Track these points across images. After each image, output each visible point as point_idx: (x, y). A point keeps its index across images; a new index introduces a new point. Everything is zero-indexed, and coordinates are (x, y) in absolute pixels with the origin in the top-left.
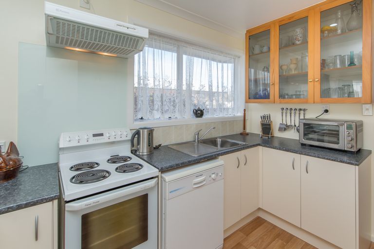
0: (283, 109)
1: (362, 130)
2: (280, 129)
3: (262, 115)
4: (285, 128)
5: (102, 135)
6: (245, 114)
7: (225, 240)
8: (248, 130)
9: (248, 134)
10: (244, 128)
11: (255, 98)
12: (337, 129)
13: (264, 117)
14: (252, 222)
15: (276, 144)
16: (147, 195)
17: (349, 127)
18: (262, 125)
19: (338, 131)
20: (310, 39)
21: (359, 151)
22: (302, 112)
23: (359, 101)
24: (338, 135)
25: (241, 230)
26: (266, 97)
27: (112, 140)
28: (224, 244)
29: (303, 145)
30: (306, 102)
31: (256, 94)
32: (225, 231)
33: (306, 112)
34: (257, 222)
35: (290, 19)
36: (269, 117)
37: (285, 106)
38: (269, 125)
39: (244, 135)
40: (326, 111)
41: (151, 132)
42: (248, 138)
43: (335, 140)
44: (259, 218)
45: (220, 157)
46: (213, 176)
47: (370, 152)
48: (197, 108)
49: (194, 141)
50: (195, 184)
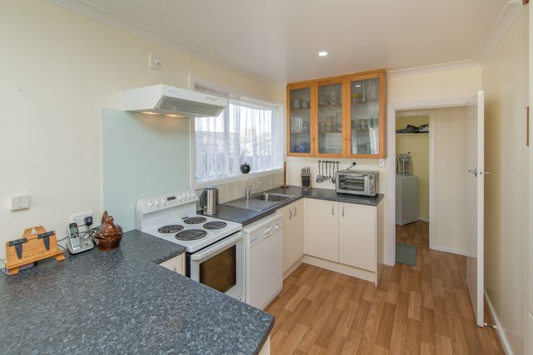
0: (320, 162)
1: (378, 179)
2: (317, 181)
3: (303, 168)
4: (321, 179)
5: (174, 198)
6: (285, 167)
7: (284, 282)
8: (288, 183)
9: (288, 187)
10: (285, 182)
11: (295, 151)
12: (362, 178)
13: (304, 170)
14: (298, 268)
15: (314, 194)
16: (235, 247)
17: (371, 178)
18: (303, 177)
19: (363, 181)
20: (343, 101)
21: (377, 196)
22: (336, 165)
23: (376, 157)
24: (363, 183)
25: (291, 275)
26: (307, 150)
27: (184, 202)
28: (283, 286)
29: (338, 194)
30: (340, 156)
31: (297, 147)
32: (284, 274)
33: (339, 165)
34: (303, 268)
35: (327, 81)
36: (308, 170)
37: (322, 159)
38: (309, 177)
39: (285, 188)
40: (354, 164)
41: (216, 192)
42: (288, 190)
43: (361, 188)
44: (303, 264)
45: (278, 211)
46: (276, 227)
47: (383, 196)
48: (243, 164)
49: (246, 198)
50: (266, 234)
